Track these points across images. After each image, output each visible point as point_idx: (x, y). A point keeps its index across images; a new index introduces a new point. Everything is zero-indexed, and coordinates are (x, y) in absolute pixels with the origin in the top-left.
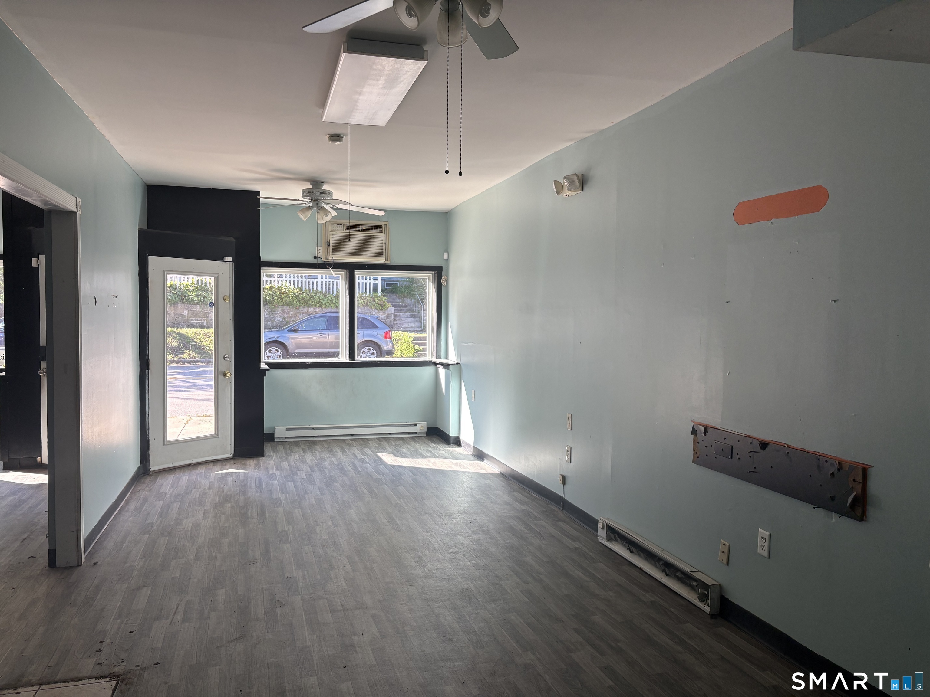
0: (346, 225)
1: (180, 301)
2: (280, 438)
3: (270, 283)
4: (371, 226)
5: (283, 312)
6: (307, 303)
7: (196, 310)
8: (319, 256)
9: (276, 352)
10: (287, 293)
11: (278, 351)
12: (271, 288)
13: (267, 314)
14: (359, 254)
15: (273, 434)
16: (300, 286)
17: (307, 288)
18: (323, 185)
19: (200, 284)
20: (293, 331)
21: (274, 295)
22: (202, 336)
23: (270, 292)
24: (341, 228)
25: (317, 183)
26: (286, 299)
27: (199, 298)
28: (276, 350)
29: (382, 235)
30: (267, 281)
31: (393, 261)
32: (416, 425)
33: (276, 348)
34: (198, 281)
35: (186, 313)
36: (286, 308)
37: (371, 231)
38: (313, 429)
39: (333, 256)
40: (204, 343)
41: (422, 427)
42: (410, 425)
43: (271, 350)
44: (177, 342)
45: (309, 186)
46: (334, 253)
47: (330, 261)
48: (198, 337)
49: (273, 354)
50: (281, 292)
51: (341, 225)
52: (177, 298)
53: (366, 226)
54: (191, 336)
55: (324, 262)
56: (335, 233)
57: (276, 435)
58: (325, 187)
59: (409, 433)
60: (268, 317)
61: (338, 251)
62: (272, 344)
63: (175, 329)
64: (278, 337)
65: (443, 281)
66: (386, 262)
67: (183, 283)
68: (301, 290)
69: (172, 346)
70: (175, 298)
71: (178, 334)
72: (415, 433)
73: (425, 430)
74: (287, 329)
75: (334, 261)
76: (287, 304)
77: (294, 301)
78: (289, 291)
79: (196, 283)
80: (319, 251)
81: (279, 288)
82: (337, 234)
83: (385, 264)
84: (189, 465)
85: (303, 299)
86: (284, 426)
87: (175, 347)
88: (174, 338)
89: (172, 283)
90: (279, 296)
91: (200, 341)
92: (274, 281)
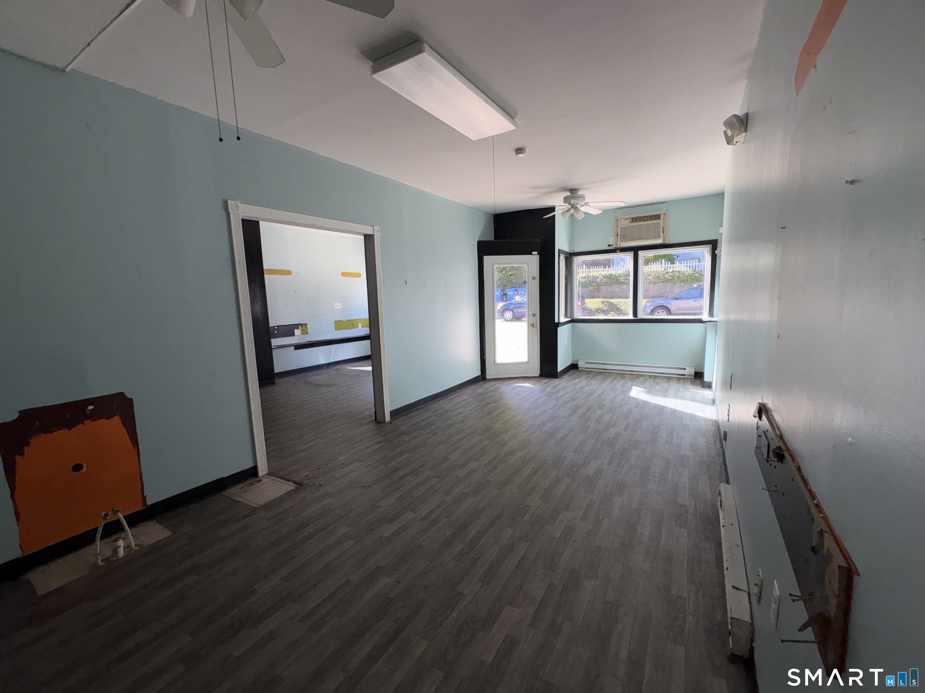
0: (631, 219)
1: (615, 283)
2: (582, 368)
3: (673, 268)
4: (651, 216)
5: (680, 286)
6: (698, 280)
7: (623, 288)
8: (612, 244)
9: (662, 312)
10: (684, 274)
11: (663, 312)
12: (673, 271)
13: (669, 289)
14: (641, 239)
15: (577, 365)
16: (694, 268)
17: (700, 269)
18: (578, 192)
19: (627, 272)
20: (674, 299)
21: (675, 276)
22: (622, 303)
23: (672, 274)
24: (628, 221)
25: (573, 190)
26: (683, 278)
27: (626, 281)
28: (662, 311)
29: (661, 221)
30: (670, 267)
31: (669, 241)
32: (685, 369)
33: (662, 310)
34: (626, 271)
35: (617, 290)
36: (683, 284)
37: (652, 220)
38: (604, 364)
39: (620, 243)
40: (623, 308)
41: (690, 371)
42: (680, 369)
43: (658, 312)
44: (607, 307)
45: (568, 194)
46: (621, 241)
47: (619, 246)
48: (620, 304)
49: (661, 314)
50: (680, 273)
51: (628, 219)
52: (613, 282)
53: (647, 217)
54: (615, 303)
55: (615, 248)
56: (622, 226)
57: (579, 366)
58: (580, 193)
59: (679, 375)
60: (669, 291)
61: (624, 238)
62: (660, 308)
63: (608, 300)
64: (664, 303)
65: (718, 252)
66: (664, 242)
67: (618, 272)
68: (695, 271)
69: (603, 310)
70: (612, 281)
71: (608, 302)
72: (684, 375)
73: (693, 374)
74: (670, 298)
75: (621, 246)
76: (684, 281)
77: (688, 279)
78: (685, 272)
79: (625, 271)
80: (611, 241)
81: (678, 271)
82: (624, 226)
83: (664, 244)
84: (510, 378)
85: (695, 277)
86: (585, 360)
87: (605, 310)
88: (606, 305)
89: (611, 273)
90: (678, 276)
91: (621, 306)
92: (676, 267)
